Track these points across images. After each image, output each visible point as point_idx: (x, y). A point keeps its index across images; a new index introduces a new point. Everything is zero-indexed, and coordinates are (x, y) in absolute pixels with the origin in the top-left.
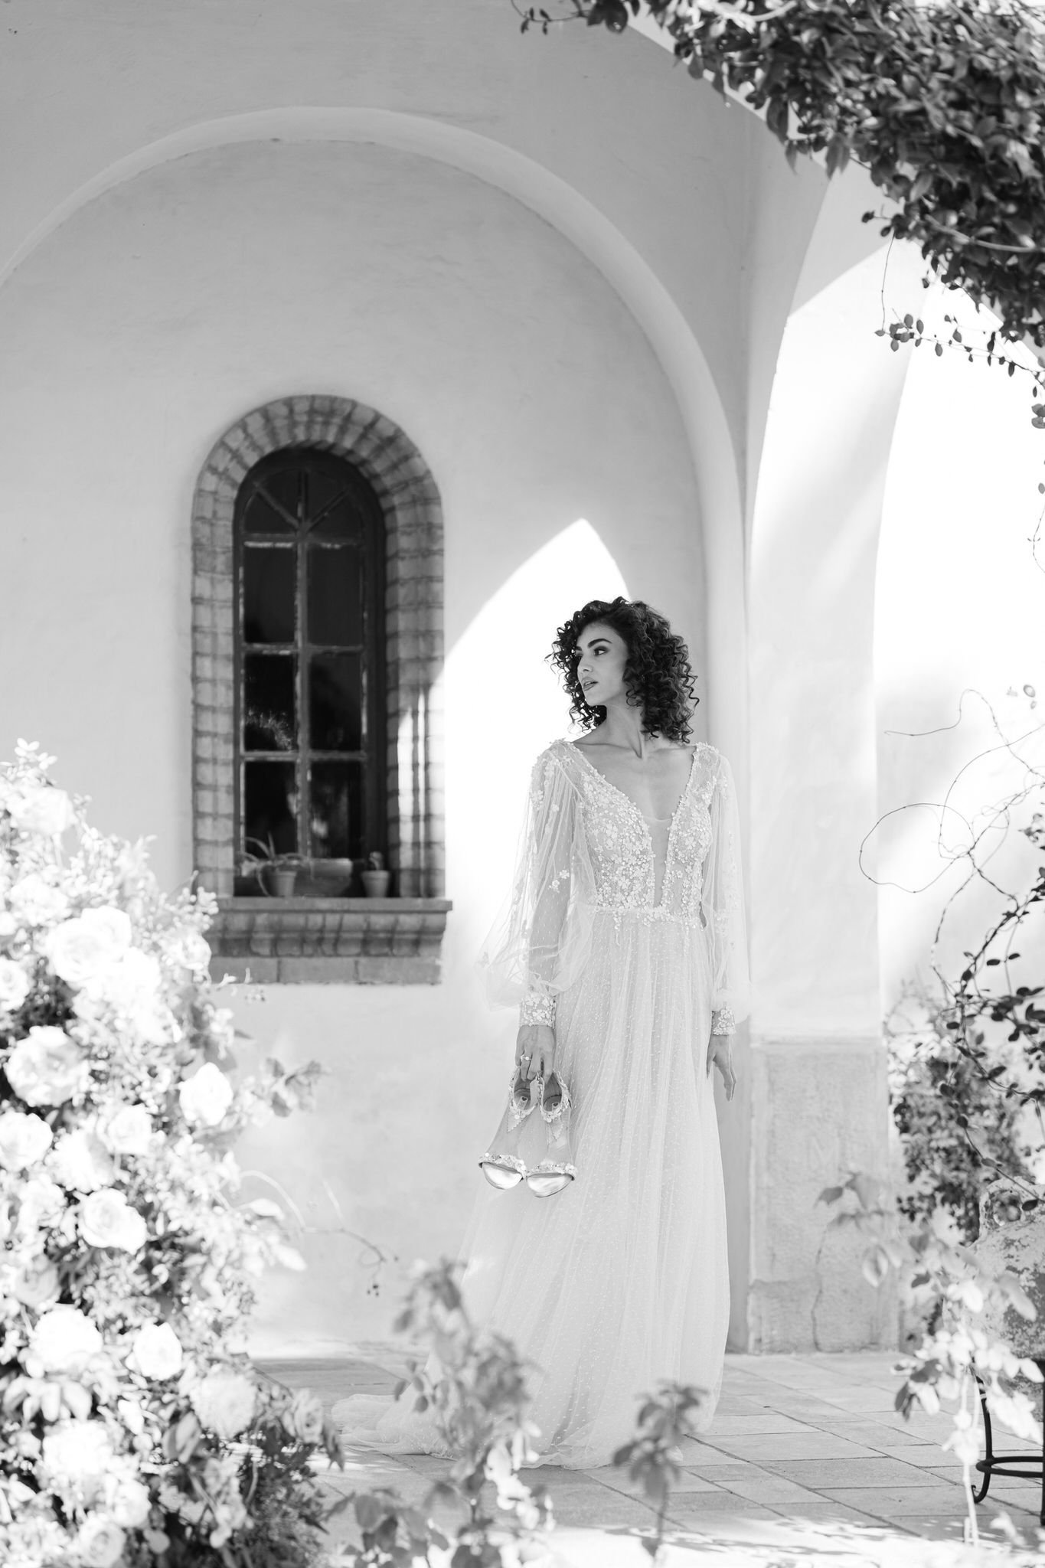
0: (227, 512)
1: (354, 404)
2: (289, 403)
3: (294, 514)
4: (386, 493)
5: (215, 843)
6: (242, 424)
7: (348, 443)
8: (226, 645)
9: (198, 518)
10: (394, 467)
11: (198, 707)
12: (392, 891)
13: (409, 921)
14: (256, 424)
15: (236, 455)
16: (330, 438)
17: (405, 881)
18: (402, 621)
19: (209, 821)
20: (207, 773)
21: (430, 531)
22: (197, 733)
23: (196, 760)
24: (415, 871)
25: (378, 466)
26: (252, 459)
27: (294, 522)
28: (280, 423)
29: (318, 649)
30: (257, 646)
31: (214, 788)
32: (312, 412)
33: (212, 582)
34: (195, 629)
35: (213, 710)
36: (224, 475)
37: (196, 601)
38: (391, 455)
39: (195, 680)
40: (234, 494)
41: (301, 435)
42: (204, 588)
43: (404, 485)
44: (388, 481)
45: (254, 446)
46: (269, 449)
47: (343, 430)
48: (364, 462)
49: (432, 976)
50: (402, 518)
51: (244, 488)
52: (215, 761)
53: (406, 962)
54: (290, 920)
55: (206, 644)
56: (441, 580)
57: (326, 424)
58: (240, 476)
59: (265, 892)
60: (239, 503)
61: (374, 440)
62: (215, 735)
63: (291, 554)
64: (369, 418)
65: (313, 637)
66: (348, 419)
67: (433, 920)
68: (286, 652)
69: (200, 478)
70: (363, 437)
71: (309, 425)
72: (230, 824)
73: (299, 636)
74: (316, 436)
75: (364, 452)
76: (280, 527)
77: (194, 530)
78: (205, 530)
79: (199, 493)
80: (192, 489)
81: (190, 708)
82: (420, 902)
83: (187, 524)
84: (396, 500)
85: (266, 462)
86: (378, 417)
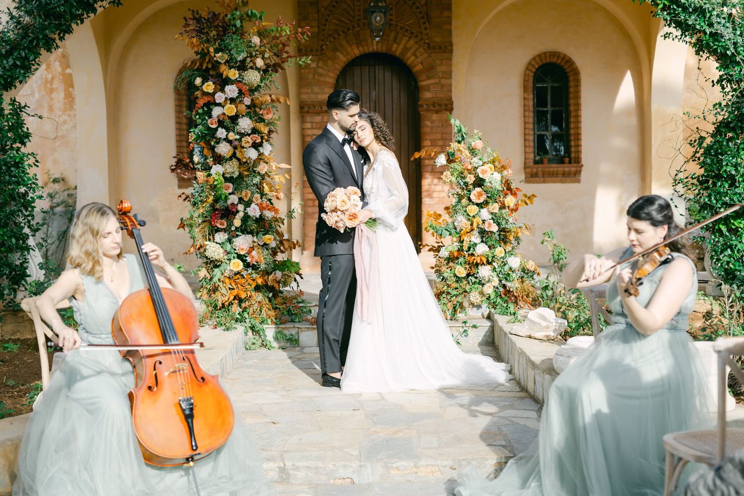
0: (531, 79)
1: (560, 53)
2: (545, 53)
3: (547, 78)
4: (568, 73)
5: (529, 153)
6: (534, 59)
7: (559, 62)
8: (531, 108)
9: (525, 80)
10: (569, 67)
11: (525, 123)
12: (570, 162)
13: (573, 169)
14: (538, 59)
15: (533, 66)
16: (555, 61)
17: (572, 160)
18: (572, 102)
19: (528, 148)
20: (527, 137)
21: (578, 82)
22: (525, 128)
23: (525, 134)
24: (575, 158)
25: (566, 67)
26: (537, 66)
27: (546, 80)
28: (543, 58)
29: (553, 109)
30: (539, 109)
31: (529, 140)
32: (550, 55)
33: (528, 95)
34: (524, 105)
35: (528, 123)
36: (531, 70)
37: (525, 99)
38: (568, 64)
39: (524, 116)
40: (533, 74)
41: (548, 60)
42: (526, 96)
43: (572, 71)
44: (568, 70)
45: (538, 64)
46: (541, 64)
47: (557, 59)
48: (563, 66)
49: (579, 181)
50: (571, 78)
51: (535, 73)
52: (529, 134)
53: (573, 178)
54: (546, 169)
55: (527, 108)
56: (580, 92)
57: (554, 57)
58: (534, 70)
60: (534, 77)
61: (565, 61)
62: (529, 129)
63: (546, 88)
64: (563, 56)
65: (552, 106)
66: (558, 57)
67: (579, 169)
68: (545, 109)
69: (525, 71)
70: (562, 60)
71: (550, 58)
72: (533, 148)
73: (549, 106)
74: (551, 61)
75: (563, 64)
76: (544, 81)
77: (524, 83)
78: (526, 83)
79: (525, 75)
80: (523, 74)
81: (523, 123)
82: (575, 165)
83: (522, 82)
84: (570, 74)
85: (540, 67)
86: (565, 55)
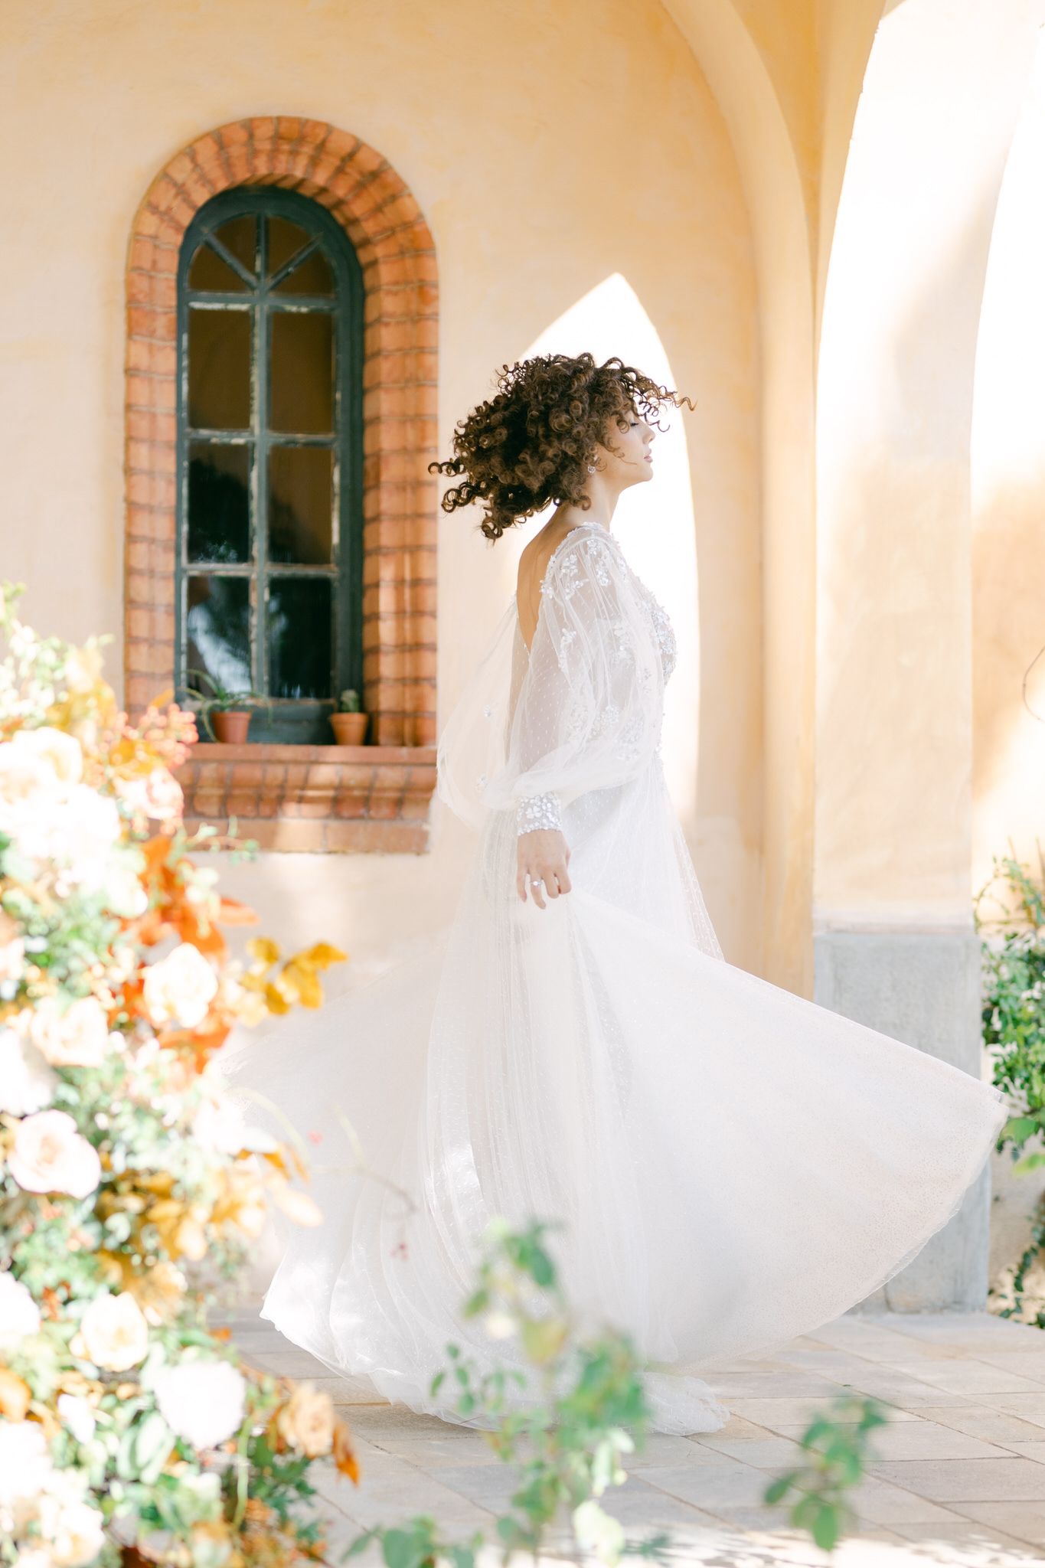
0: (169, 265)
1: (329, 129)
2: (249, 126)
3: (251, 268)
4: (366, 242)
5: (151, 676)
6: (189, 152)
7: (320, 178)
8: (167, 428)
9: (134, 269)
10: (378, 209)
11: (132, 507)
12: (369, 738)
13: (391, 777)
14: (207, 153)
15: (181, 191)
16: (299, 173)
17: (385, 726)
18: (383, 403)
19: (144, 649)
20: (142, 588)
21: (423, 291)
22: (130, 539)
23: (129, 572)
24: (400, 715)
25: (358, 208)
26: (201, 197)
27: (251, 278)
28: (236, 151)
29: (280, 438)
30: (204, 433)
31: (150, 607)
32: (278, 137)
33: (151, 348)
34: (129, 407)
35: (151, 509)
36: (165, 215)
37: (130, 372)
38: (375, 194)
39: (128, 471)
40: (179, 239)
41: (262, 168)
42: (140, 356)
43: (391, 232)
44: (369, 227)
45: (204, 180)
46: (222, 185)
47: (314, 162)
48: (340, 203)
49: (417, 844)
50: (386, 274)
51: (190, 232)
52: (152, 573)
53: (386, 826)
54: (244, 772)
55: (143, 426)
56: (435, 352)
57: (294, 153)
58: (186, 217)
59: (212, 737)
60: (184, 250)
61: (354, 175)
62: (152, 541)
63: (245, 319)
64: (348, 147)
65: (274, 422)
66: (321, 147)
67: (420, 775)
68: (239, 441)
69: (137, 219)
70: (340, 171)
71: (274, 153)
72: (170, 652)
73: (256, 420)
74: (281, 169)
75: (341, 191)
76: (234, 284)
77: (129, 284)
78: (143, 284)
79: (136, 237)
80: (126, 231)
81: (121, 507)
82: (405, 752)
83: (120, 277)
84: (380, 251)
85: (221, 200)
86: (358, 146)
